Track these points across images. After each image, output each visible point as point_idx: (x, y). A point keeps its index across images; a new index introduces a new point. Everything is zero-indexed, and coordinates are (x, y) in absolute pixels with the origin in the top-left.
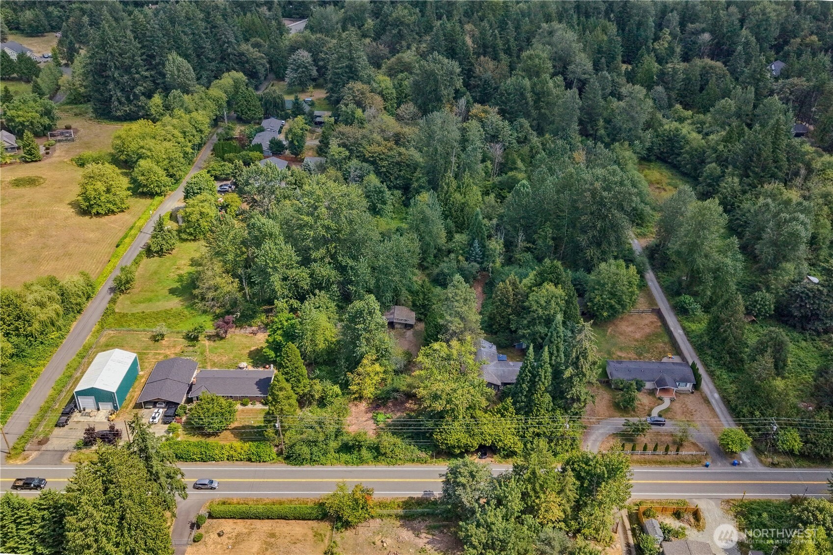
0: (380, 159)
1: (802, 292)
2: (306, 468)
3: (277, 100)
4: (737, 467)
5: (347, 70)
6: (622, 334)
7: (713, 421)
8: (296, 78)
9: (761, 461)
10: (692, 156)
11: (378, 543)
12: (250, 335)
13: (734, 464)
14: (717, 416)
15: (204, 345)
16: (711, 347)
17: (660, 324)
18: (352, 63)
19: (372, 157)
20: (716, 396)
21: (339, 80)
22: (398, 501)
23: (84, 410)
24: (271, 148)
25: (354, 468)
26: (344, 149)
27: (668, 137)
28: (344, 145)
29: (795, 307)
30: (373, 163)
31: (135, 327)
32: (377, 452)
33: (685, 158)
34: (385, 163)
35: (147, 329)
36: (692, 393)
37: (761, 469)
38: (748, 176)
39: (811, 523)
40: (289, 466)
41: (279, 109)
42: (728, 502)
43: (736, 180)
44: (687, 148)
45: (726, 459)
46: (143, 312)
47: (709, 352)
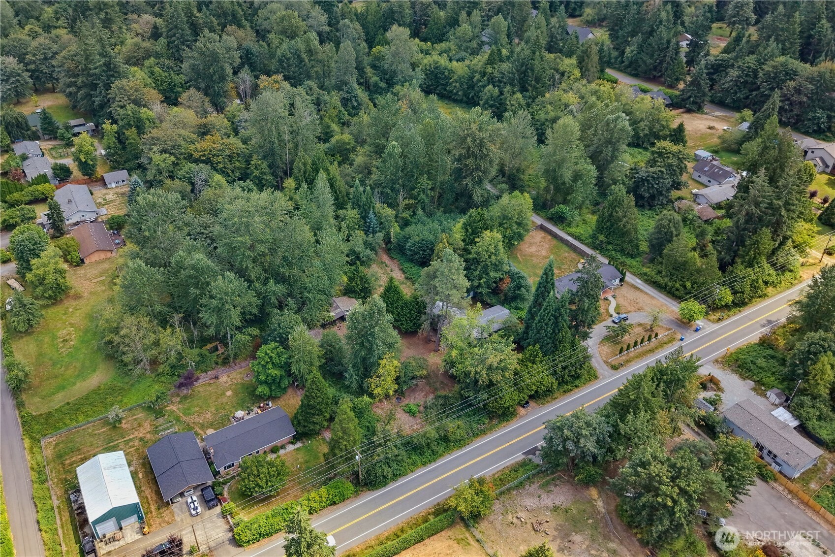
0: (213, 156)
1: (648, 176)
2: (392, 486)
3: (20, 119)
4: (700, 332)
5: (105, 69)
6: (531, 256)
7: (654, 302)
8: (9, 90)
9: (710, 320)
10: (461, 84)
11: (515, 521)
12: (212, 381)
13: (697, 330)
14: (654, 298)
15: (172, 412)
16: (609, 243)
17: (550, 237)
18: (107, 59)
19: (204, 155)
20: (639, 281)
21: (98, 82)
22: (497, 476)
23: (105, 537)
24: (56, 176)
25: (433, 466)
26: (167, 155)
27: (429, 70)
28: (164, 151)
29: (644, 190)
30: (207, 161)
31: (74, 424)
32: (447, 442)
33: (455, 86)
34: (220, 159)
35: (90, 419)
36: (622, 285)
37: (716, 326)
38: (527, 91)
39: (820, 352)
40: (375, 492)
41: (23, 129)
42: (717, 361)
43: (519, 95)
44: (456, 77)
45: (688, 329)
46: (68, 403)
47: (610, 247)
